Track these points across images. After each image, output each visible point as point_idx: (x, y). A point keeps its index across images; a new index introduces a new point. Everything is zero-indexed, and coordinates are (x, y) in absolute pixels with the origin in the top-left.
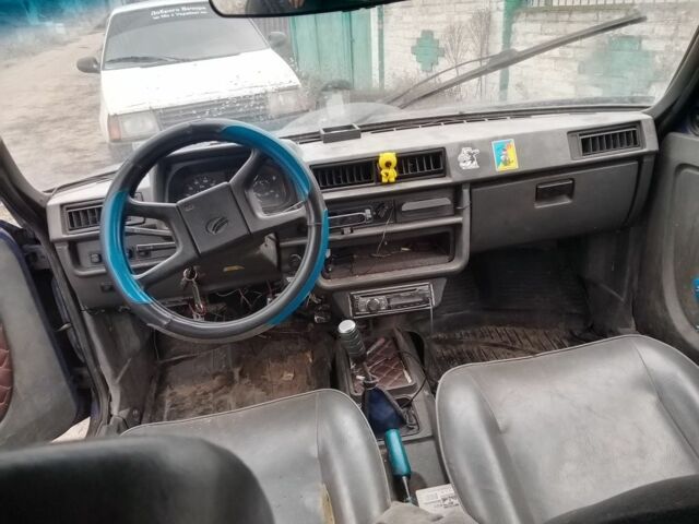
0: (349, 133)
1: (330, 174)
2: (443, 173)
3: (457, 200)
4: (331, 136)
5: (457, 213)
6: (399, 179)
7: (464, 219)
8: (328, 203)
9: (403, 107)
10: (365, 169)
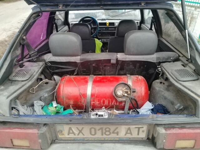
0: (105, 20)
1: (101, 24)
2: (114, 26)
3: (115, 29)
4: (102, 20)
5: (115, 31)
6: (109, 26)
7: (116, 31)
8: (100, 27)
9: (112, 17)
10: (105, 24)
